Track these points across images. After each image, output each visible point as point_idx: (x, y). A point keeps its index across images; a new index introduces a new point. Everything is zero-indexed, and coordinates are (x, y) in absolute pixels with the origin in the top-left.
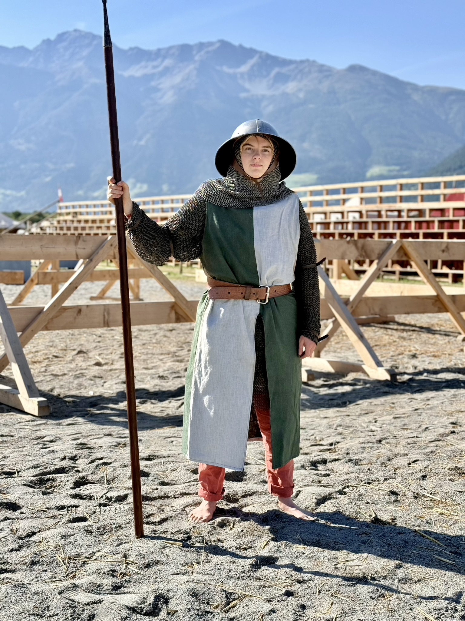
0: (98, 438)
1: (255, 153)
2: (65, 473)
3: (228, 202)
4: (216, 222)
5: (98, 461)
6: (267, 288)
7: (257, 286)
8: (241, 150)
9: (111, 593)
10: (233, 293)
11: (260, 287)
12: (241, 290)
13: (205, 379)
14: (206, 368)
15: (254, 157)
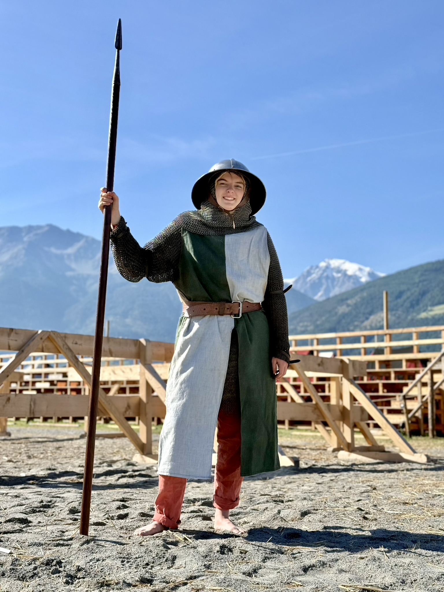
1: (229, 187)
6: (239, 303)
7: (230, 302)
10: (208, 309)
11: (233, 303)
12: (216, 305)
15: (228, 191)
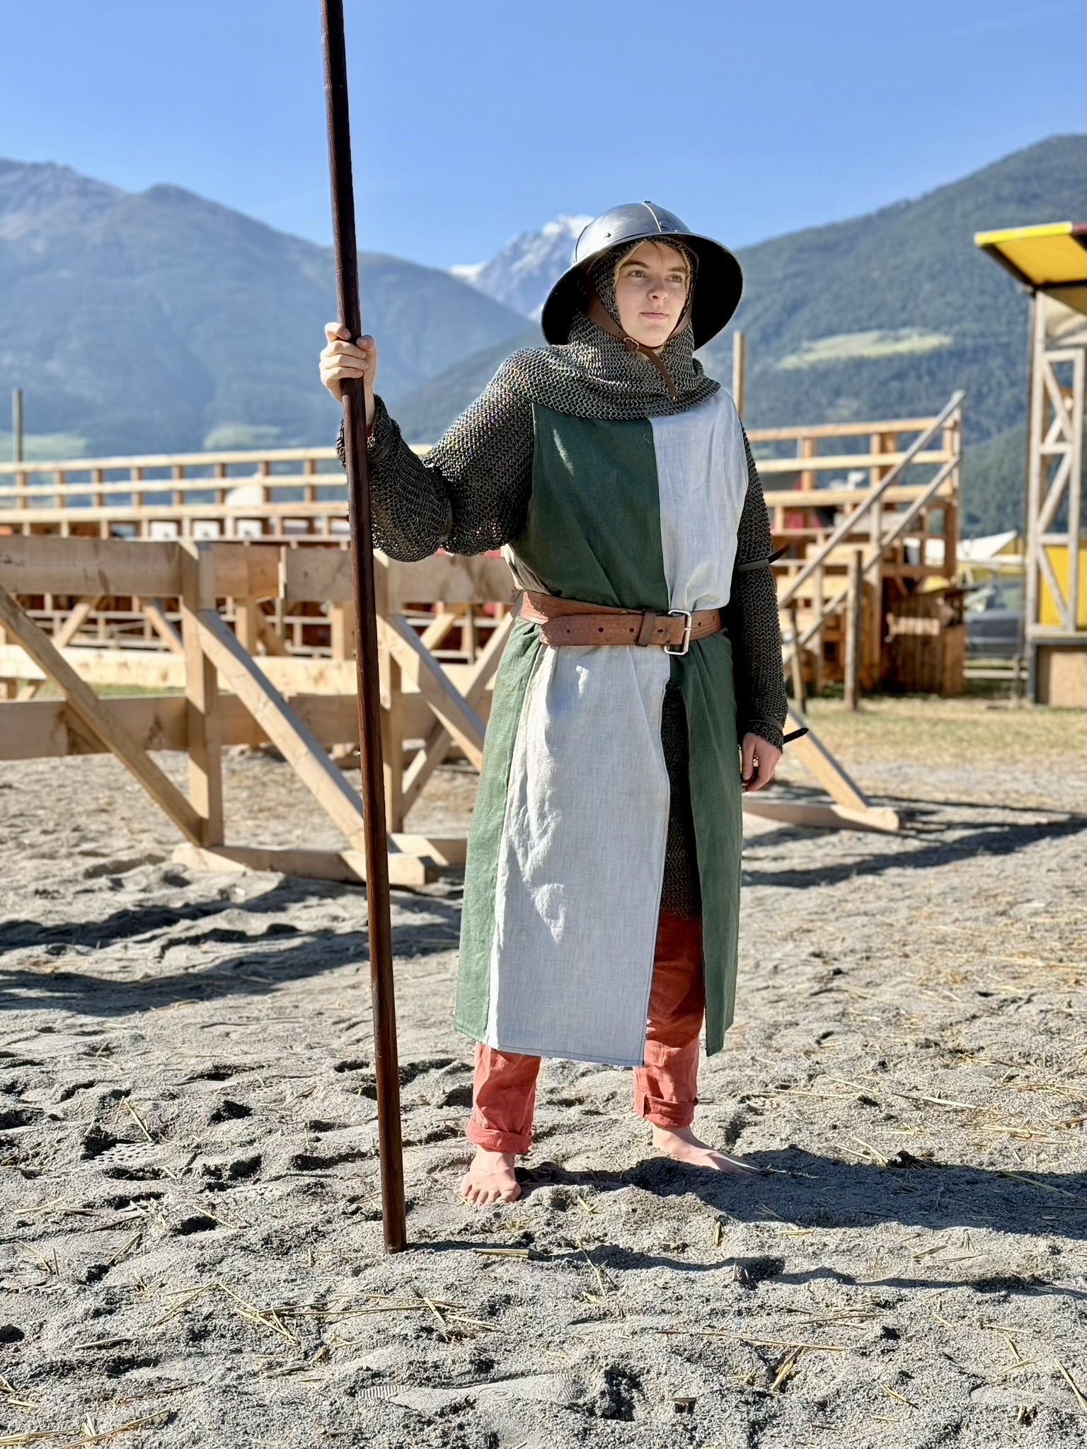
0: (26, 1039)
1: (653, 285)
2: (23, 1124)
3: (589, 406)
4: (563, 454)
5: (82, 1090)
6: (687, 616)
7: (664, 613)
8: (616, 278)
9: (477, 1381)
10: (611, 631)
11: (671, 616)
12: (633, 621)
13: (540, 847)
14: (542, 816)
15: (651, 295)
